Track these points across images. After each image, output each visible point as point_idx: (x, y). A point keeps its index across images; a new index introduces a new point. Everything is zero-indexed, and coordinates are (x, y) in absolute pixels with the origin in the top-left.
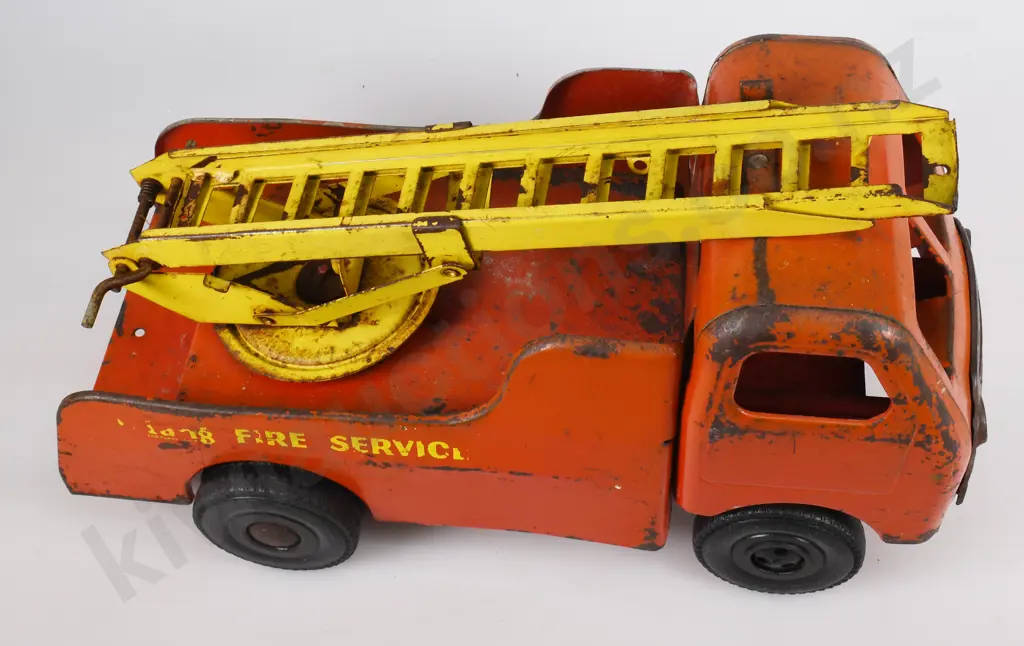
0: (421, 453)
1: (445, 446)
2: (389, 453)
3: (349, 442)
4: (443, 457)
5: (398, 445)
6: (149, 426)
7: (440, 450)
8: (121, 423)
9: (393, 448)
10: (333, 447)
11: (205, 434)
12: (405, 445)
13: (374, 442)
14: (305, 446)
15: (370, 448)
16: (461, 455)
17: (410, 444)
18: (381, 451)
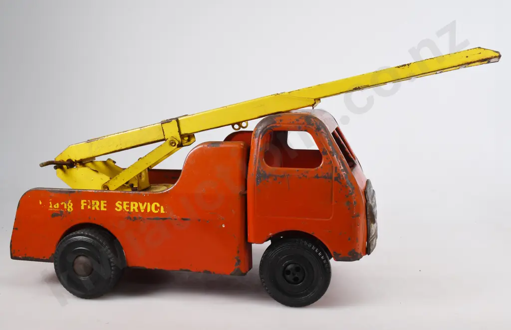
0: (149, 210)
1: (158, 205)
2: (137, 211)
3: (122, 205)
4: (157, 212)
5: (141, 205)
6: (50, 203)
7: (156, 208)
8: (41, 203)
9: (139, 208)
10: (116, 209)
11: (70, 205)
12: (143, 205)
13: (132, 203)
14: (105, 209)
15: (129, 208)
16: (164, 211)
17: (146, 203)
18: (134, 209)
